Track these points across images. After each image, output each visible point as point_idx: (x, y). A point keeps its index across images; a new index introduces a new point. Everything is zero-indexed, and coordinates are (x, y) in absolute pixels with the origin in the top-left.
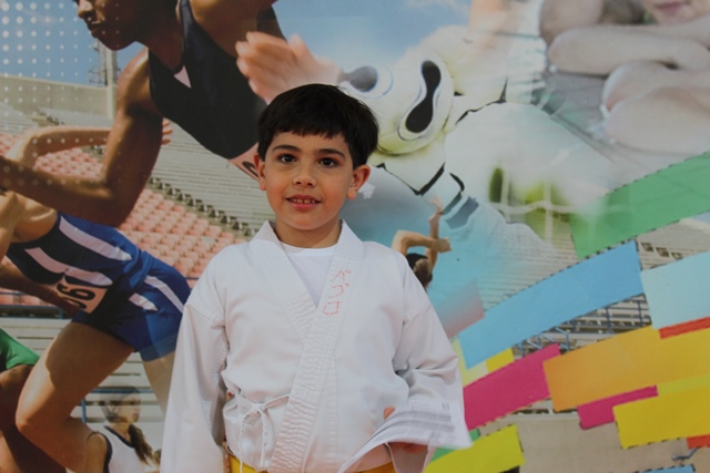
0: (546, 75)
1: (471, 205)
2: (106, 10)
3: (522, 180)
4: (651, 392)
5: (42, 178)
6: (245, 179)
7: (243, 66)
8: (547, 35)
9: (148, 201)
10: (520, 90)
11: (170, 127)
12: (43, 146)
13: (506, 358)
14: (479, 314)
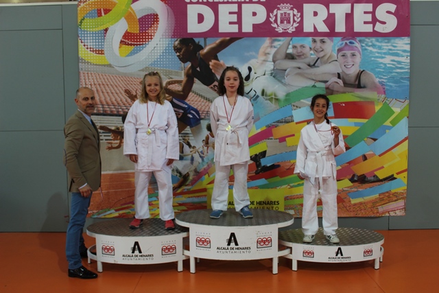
0: (274, 69)
1: (258, 96)
2: (183, 55)
3: (269, 91)
4: (293, 135)
5: (169, 90)
6: (211, 90)
7: (211, 67)
8: (274, 61)
9: (191, 95)
10: (268, 73)
11: (196, 80)
12: (169, 83)
13: (264, 128)
14: (259, 119)
